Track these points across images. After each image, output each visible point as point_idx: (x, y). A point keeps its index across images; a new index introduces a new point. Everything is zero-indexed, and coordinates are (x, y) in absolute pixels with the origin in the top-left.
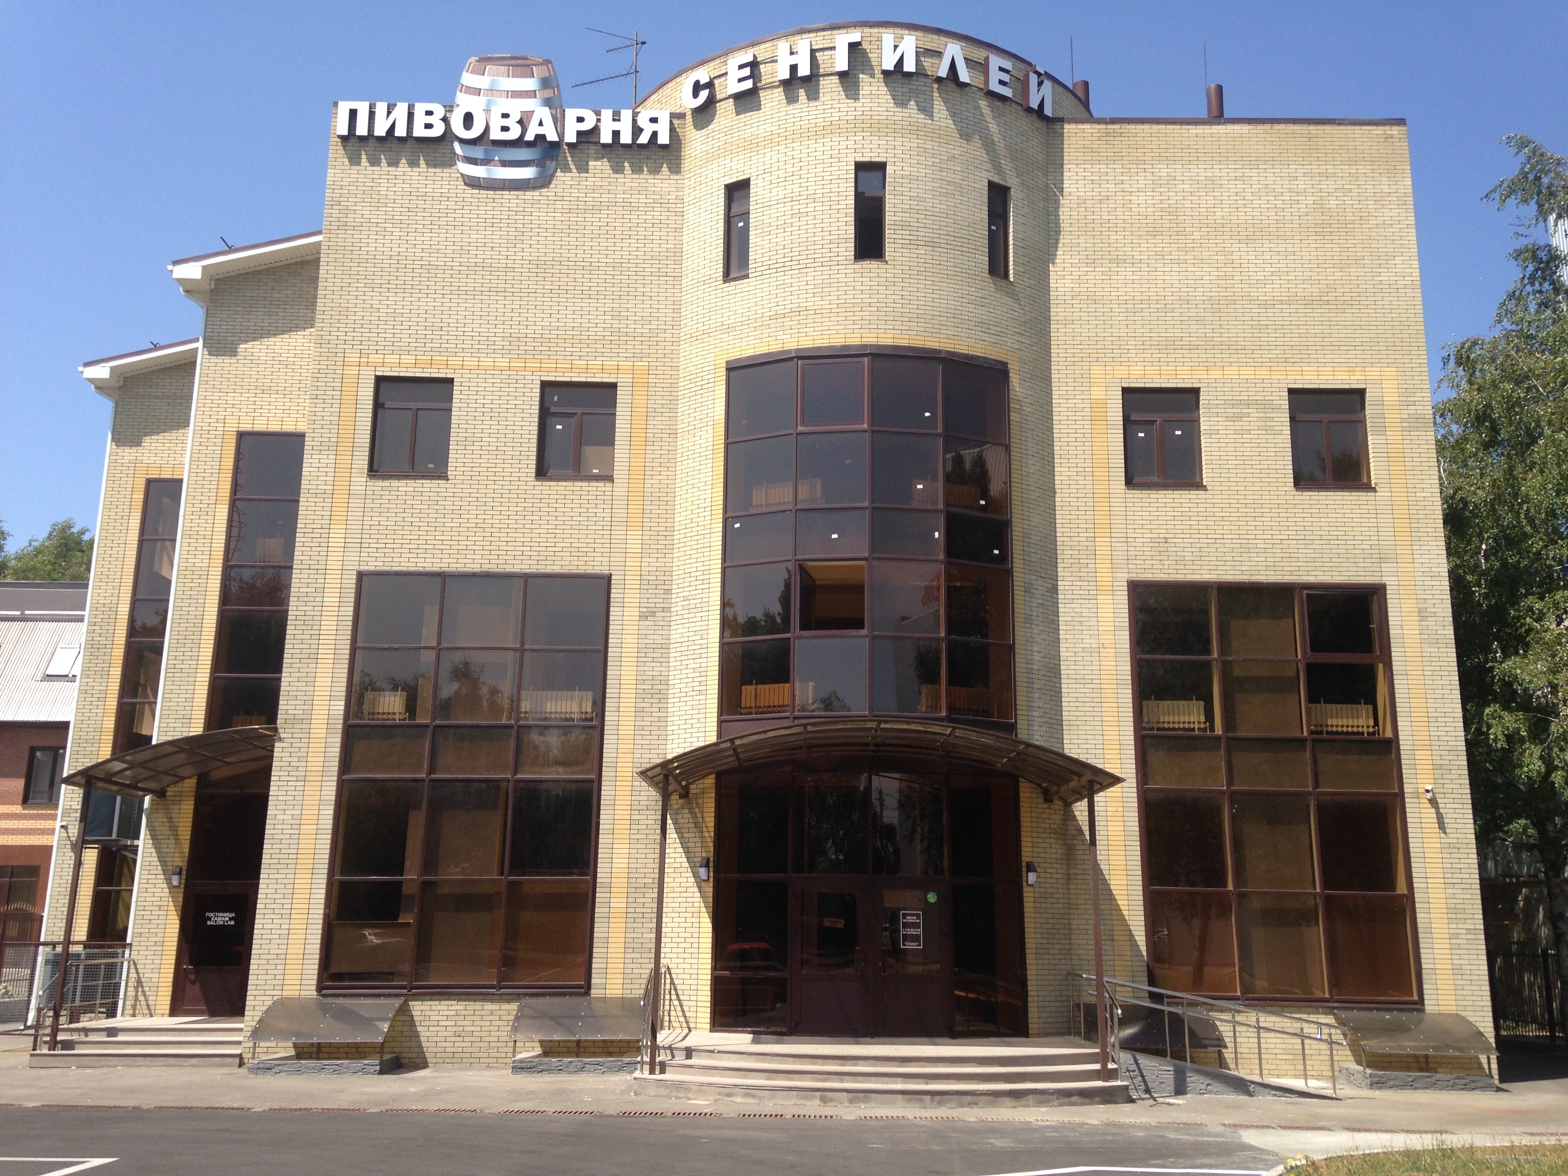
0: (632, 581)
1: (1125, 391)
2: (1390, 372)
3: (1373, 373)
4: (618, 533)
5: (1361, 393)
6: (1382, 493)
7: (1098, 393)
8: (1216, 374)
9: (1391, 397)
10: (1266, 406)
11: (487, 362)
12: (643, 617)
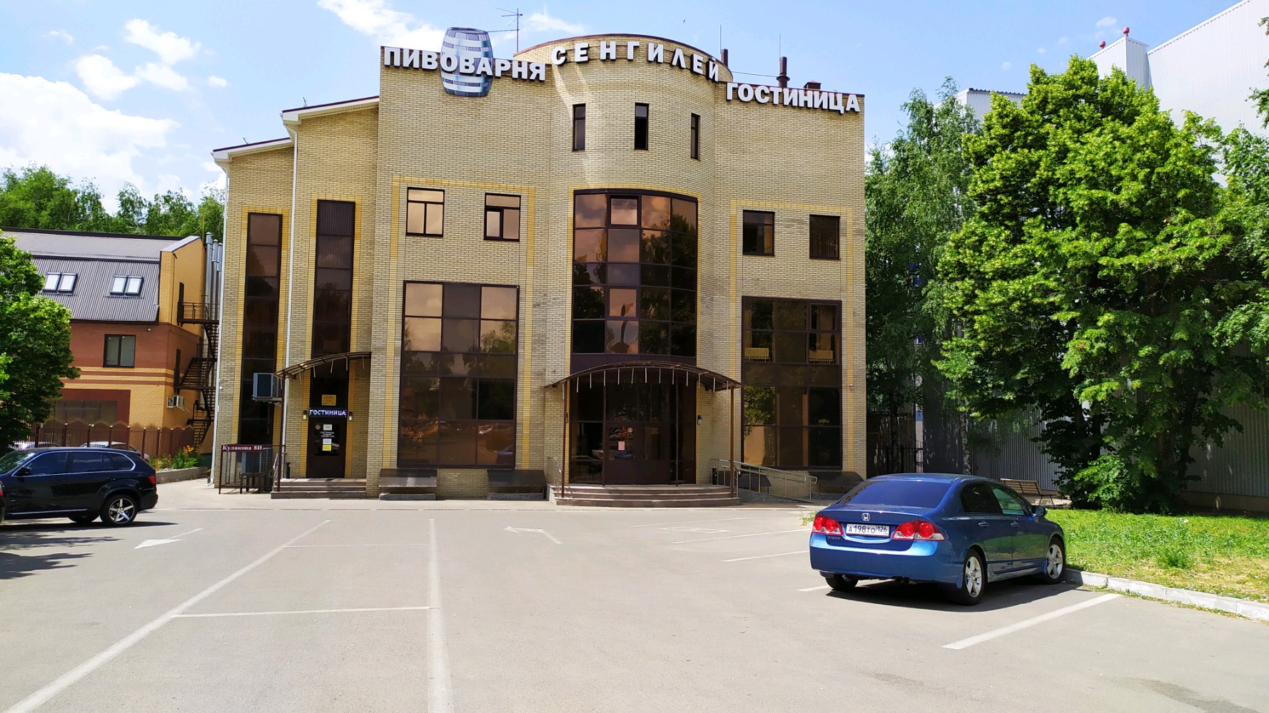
0: (529, 289)
1: (744, 211)
2: (850, 209)
3: (844, 210)
4: (523, 267)
5: (838, 218)
6: (843, 262)
7: (733, 212)
8: (781, 206)
9: (850, 221)
10: (801, 222)
11: (460, 183)
12: (534, 306)
